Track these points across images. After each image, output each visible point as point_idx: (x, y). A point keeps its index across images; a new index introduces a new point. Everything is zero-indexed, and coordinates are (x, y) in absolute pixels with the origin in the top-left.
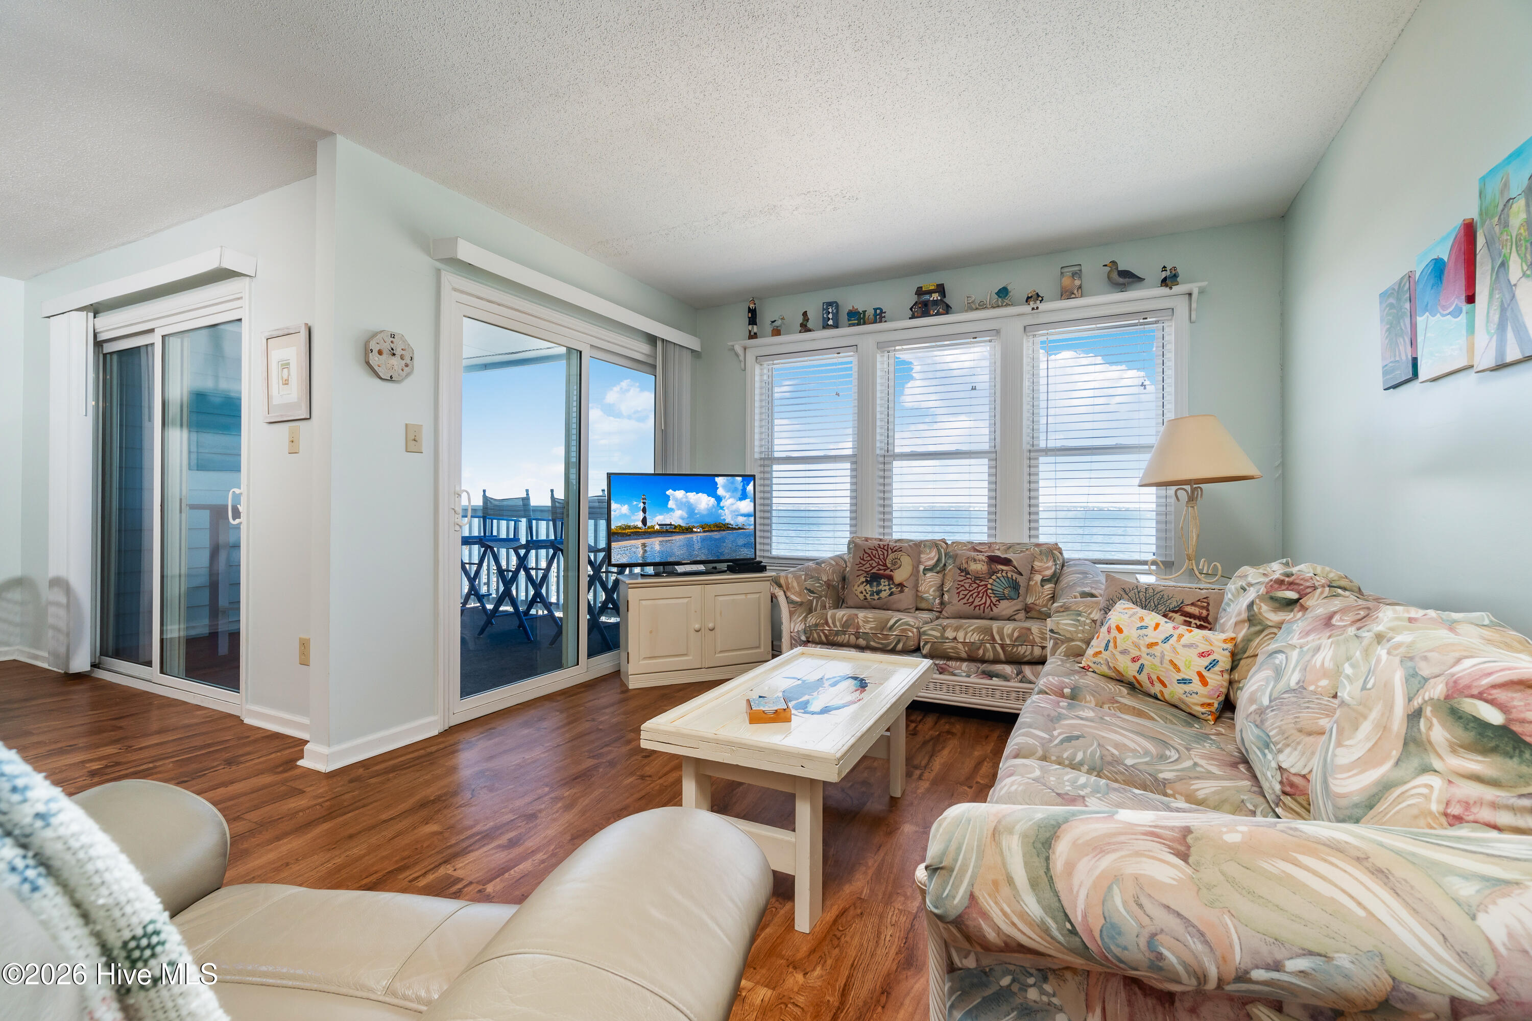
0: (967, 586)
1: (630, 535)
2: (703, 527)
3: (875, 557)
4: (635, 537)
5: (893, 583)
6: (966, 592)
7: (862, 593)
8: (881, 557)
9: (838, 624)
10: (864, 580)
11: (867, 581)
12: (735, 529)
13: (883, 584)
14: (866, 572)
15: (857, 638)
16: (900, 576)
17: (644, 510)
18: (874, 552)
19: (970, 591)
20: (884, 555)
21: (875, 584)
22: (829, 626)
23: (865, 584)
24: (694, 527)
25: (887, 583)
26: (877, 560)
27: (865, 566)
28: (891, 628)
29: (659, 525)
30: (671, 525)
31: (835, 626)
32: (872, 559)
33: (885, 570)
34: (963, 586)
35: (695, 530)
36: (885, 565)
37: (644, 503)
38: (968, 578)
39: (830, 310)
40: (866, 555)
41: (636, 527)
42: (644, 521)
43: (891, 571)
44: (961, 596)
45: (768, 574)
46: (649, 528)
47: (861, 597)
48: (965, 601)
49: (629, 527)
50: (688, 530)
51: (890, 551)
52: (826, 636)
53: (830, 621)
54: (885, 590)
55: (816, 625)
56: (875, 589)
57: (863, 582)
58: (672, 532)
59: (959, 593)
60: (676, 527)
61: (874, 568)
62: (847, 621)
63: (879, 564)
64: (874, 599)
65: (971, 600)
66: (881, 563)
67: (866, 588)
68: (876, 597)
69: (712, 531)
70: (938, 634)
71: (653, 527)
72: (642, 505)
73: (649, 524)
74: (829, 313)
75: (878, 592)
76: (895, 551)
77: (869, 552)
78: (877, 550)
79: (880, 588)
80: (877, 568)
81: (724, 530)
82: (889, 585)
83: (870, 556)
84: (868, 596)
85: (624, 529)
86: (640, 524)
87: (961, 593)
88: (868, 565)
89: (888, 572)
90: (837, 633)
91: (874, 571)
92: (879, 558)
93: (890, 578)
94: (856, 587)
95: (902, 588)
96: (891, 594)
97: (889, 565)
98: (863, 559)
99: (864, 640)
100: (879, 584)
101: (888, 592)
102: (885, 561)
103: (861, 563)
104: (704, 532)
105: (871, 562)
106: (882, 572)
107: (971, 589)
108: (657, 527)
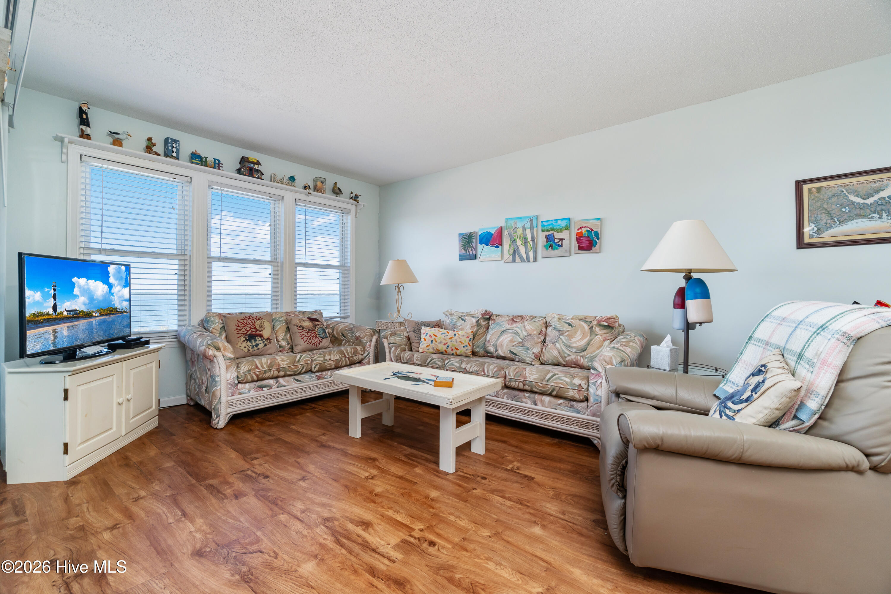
0: (306, 334)
1: (42, 322)
2: (99, 311)
3: (247, 324)
4: (47, 324)
5: (264, 339)
6: (307, 338)
7: (245, 347)
8: (251, 324)
9: (265, 366)
10: (244, 339)
11: (246, 340)
12: (121, 312)
13: (258, 340)
14: (244, 334)
15: (279, 372)
16: (266, 333)
17: (55, 297)
18: (245, 321)
19: (309, 337)
20: (252, 322)
21: (253, 340)
22: (259, 369)
23: (246, 342)
24: (93, 312)
25: (260, 339)
26: (249, 326)
27: (242, 330)
28: (298, 361)
29: (67, 311)
30: (76, 310)
31: (263, 368)
32: (245, 326)
33: (256, 331)
34: (303, 335)
35: (94, 314)
36: (255, 328)
37: (54, 290)
38: (305, 330)
39: (174, 145)
40: (240, 324)
41: (48, 314)
42: (55, 308)
43: (260, 331)
44: (305, 340)
45: (152, 347)
46: (58, 314)
47: (246, 350)
48: (307, 342)
49: (41, 314)
50: (88, 315)
51: (255, 320)
52: (257, 376)
53: (259, 366)
54: (261, 344)
55: (249, 370)
56: (254, 344)
57: (244, 341)
58: (77, 317)
59: (303, 338)
60: (80, 312)
61: (248, 331)
62: (271, 363)
63: (251, 328)
64: (255, 350)
65: (310, 341)
66: (252, 327)
67: (247, 344)
68: (256, 348)
69: (106, 315)
70: (322, 359)
71: (62, 313)
72: (52, 292)
73: (58, 311)
74: (173, 147)
75: (257, 345)
76: (259, 319)
77: (242, 321)
78: (246, 320)
79: (257, 342)
80: (250, 331)
81: (114, 314)
82: (262, 340)
83: (243, 324)
84: (250, 349)
85: (37, 316)
86: (51, 311)
87: (304, 338)
88: (243, 330)
89: (258, 332)
90: (265, 372)
91: (249, 333)
92: (250, 325)
93: (261, 336)
94: (239, 344)
95: (270, 341)
96: (265, 345)
97: (258, 328)
98: (239, 326)
99: (283, 371)
100: (255, 341)
101: (263, 345)
102: (255, 326)
103: (238, 329)
104: (101, 316)
105: (245, 327)
106: (254, 333)
107: (309, 335)
108: (65, 313)
